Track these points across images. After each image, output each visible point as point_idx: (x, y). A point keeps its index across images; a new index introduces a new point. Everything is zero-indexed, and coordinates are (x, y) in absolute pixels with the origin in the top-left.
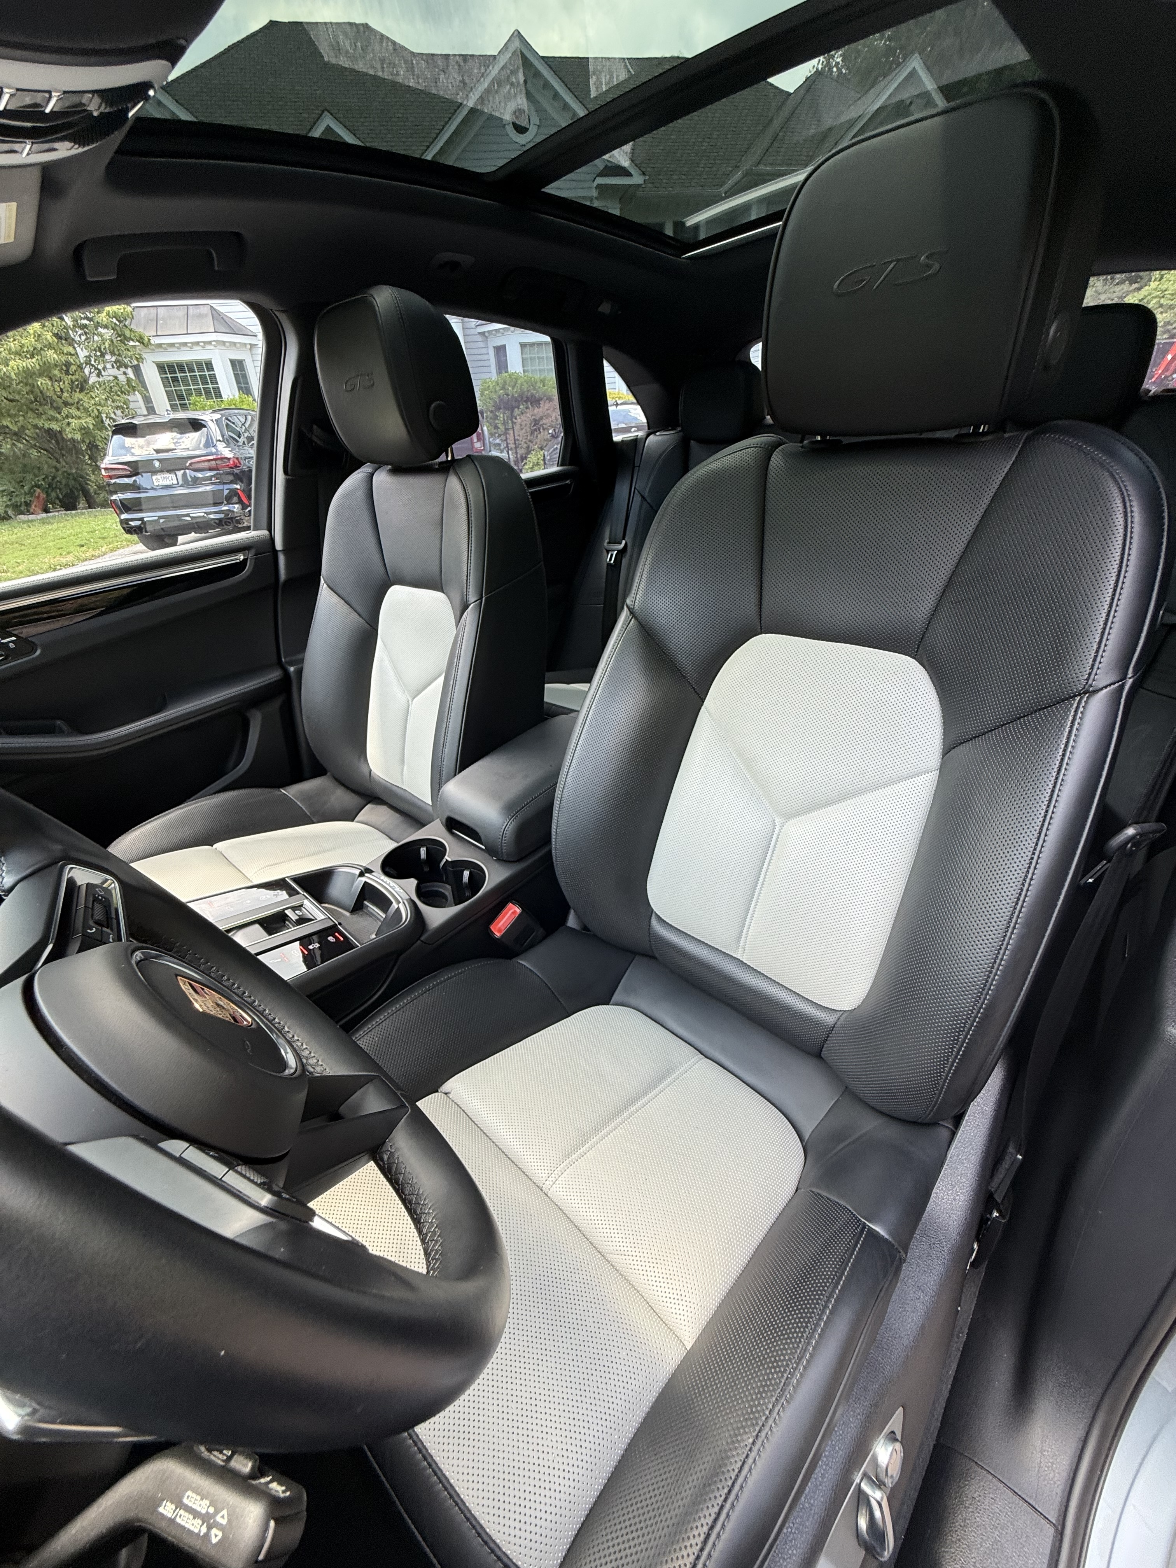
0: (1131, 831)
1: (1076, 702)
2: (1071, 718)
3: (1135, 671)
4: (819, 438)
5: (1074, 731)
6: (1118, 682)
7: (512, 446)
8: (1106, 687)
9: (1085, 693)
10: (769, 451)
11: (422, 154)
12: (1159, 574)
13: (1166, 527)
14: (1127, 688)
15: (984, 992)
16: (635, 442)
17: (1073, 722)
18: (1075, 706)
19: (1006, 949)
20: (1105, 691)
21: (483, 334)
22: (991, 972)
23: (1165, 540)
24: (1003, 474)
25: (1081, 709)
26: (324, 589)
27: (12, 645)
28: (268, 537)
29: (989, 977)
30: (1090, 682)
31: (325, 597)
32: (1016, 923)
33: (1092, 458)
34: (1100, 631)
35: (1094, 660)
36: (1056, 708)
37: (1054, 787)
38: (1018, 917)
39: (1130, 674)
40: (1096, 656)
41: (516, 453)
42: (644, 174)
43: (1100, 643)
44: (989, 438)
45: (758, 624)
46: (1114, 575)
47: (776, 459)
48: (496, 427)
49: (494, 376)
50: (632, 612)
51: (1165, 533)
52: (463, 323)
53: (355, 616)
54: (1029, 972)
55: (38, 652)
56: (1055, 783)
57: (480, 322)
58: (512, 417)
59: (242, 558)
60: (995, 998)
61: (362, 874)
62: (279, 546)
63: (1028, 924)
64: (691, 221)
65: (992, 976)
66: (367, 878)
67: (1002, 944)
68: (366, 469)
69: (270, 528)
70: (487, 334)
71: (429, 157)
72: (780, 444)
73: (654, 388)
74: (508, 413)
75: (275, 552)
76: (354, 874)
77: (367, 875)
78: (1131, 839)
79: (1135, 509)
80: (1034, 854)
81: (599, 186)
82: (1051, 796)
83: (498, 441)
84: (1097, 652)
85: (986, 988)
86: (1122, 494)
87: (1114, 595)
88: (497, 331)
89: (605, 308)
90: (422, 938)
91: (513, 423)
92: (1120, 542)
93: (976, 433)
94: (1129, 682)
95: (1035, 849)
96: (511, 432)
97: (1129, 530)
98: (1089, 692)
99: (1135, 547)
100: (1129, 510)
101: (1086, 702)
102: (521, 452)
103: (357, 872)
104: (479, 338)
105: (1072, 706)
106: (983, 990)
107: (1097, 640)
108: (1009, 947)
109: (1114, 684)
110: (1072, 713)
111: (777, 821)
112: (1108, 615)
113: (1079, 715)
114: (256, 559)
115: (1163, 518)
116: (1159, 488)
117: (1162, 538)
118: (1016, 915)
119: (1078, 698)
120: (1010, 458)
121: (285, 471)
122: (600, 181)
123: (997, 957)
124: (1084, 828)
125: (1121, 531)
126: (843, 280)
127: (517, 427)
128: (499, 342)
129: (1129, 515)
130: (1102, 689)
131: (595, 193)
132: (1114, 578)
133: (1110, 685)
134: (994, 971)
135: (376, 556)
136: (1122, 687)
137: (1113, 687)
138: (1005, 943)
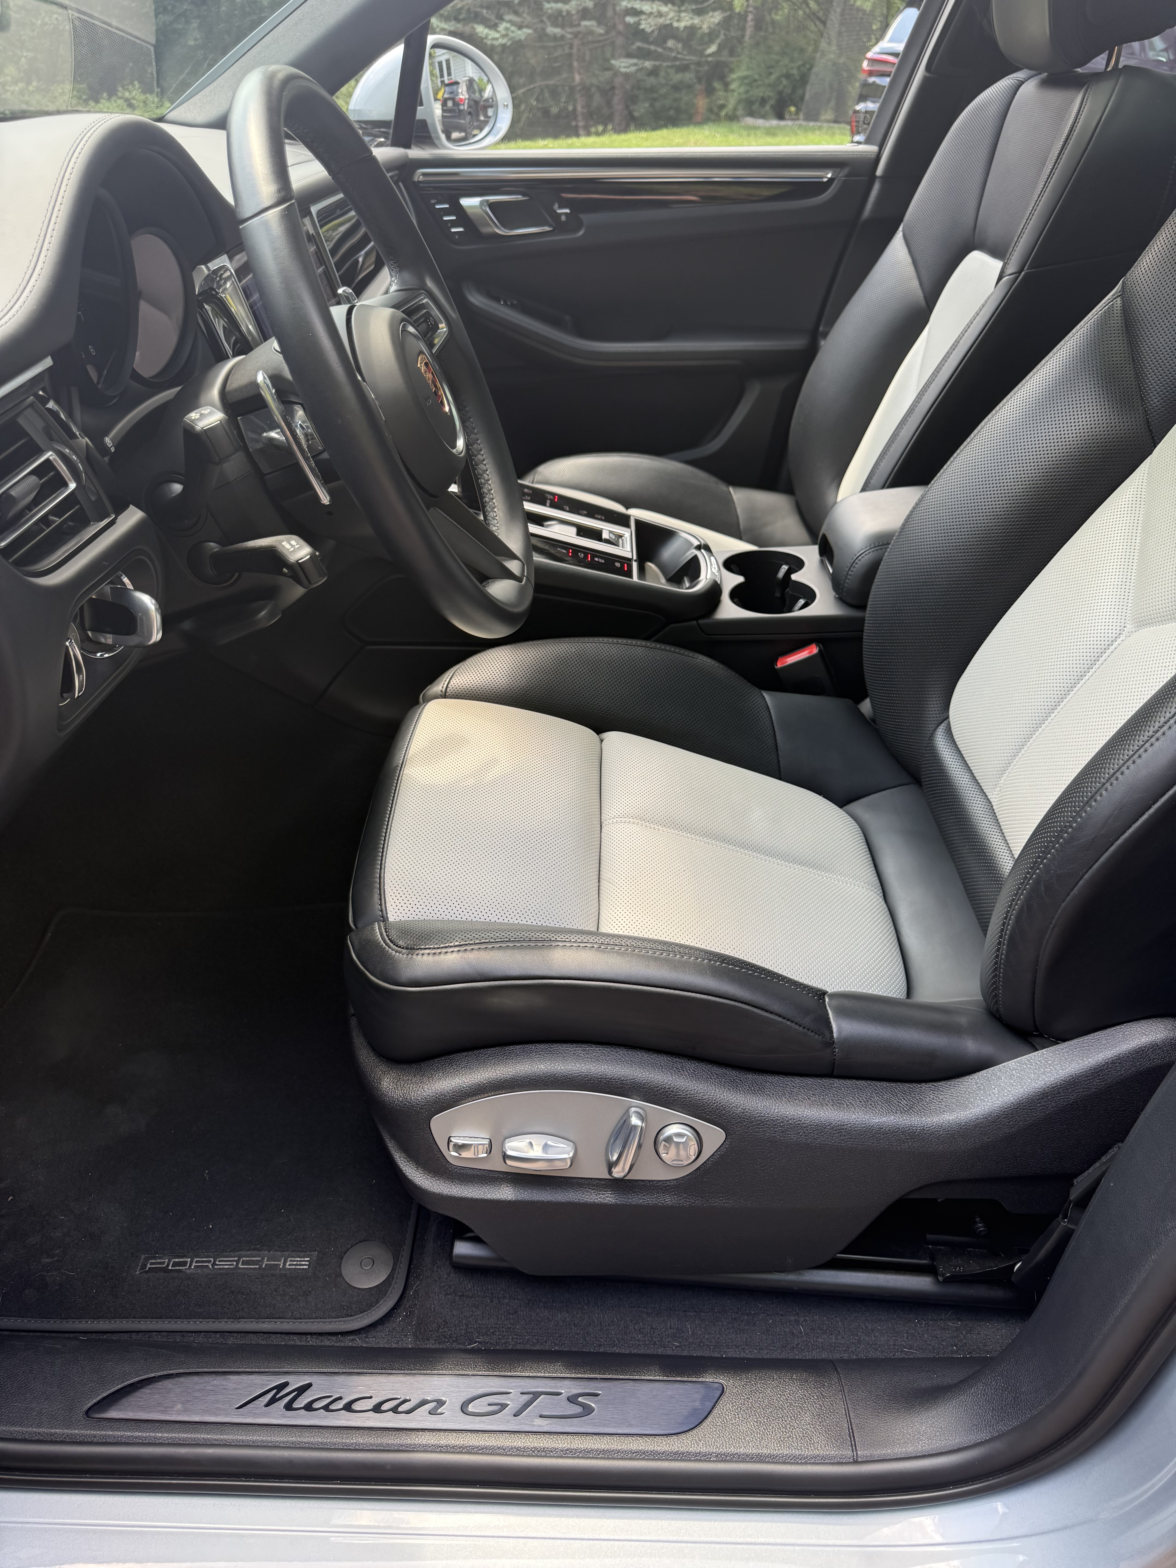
26: (899, 236)
27: (563, 218)
28: (874, 156)
31: (897, 249)
53: (915, 283)
55: (581, 233)
59: (829, 176)
61: (699, 548)
62: (879, 172)
66: (702, 555)
68: (1020, 75)
69: (881, 146)
75: (873, 177)
76: (691, 544)
77: (703, 551)
90: (700, 622)
103: (696, 543)
114: (845, 181)
121: (928, 68)
135: (973, 203)
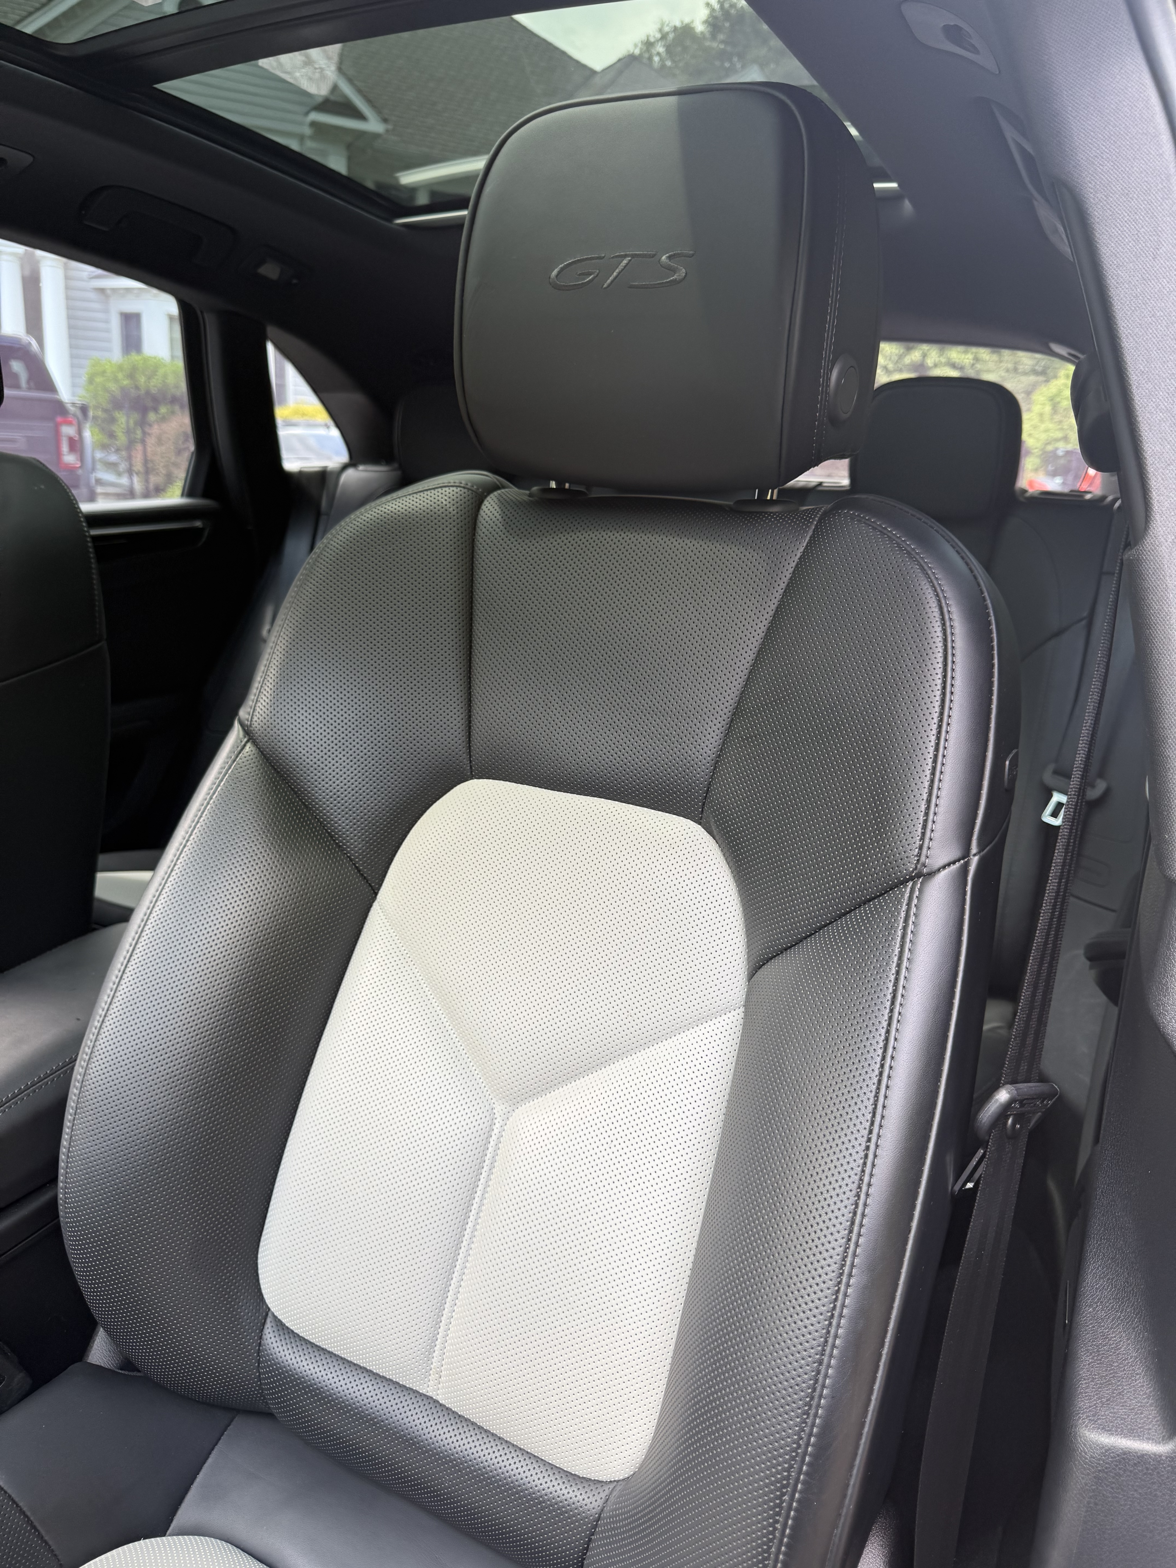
0: (1003, 1096)
1: (908, 890)
2: (903, 914)
3: (981, 846)
4: (553, 485)
5: (909, 936)
6: (959, 860)
7: (138, 466)
8: (944, 867)
9: (919, 875)
10: (478, 496)
11: (19, 22)
12: (994, 707)
13: (995, 643)
14: (972, 868)
15: (814, 1403)
16: (323, 477)
17: (906, 920)
18: (907, 895)
19: (841, 1316)
20: (943, 873)
21: (102, 291)
22: (820, 1363)
23: (996, 661)
24: (796, 559)
25: (915, 901)
29: (818, 1372)
30: (923, 859)
32: (852, 1266)
33: (899, 545)
34: (927, 784)
35: (924, 827)
36: (884, 899)
37: (889, 1025)
38: (855, 1255)
39: (974, 849)
40: (926, 821)
41: (147, 481)
42: (385, 120)
43: (929, 801)
44: (775, 509)
45: (466, 762)
46: (937, 705)
47: (490, 508)
48: (112, 435)
49: (116, 354)
50: (248, 732)
51: (995, 652)
52: (66, 268)
54: (880, 1355)
56: (890, 1018)
57: (99, 272)
58: (143, 423)
60: (831, 1410)
63: (871, 1268)
64: (409, 178)
65: (823, 1369)
67: (834, 1308)
70: (109, 292)
71: (29, 28)
72: (495, 488)
73: (356, 399)
74: (136, 416)
78: (1006, 1108)
79: (955, 616)
80: (869, 1140)
81: (313, 124)
82: (887, 1040)
83: (113, 458)
84: (927, 814)
85: (817, 1394)
86: (937, 595)
87: (939, 732)
88: (128, 290)
89: (270, 271)
91: (144, 433)
92: (940, 660)
93: (762, 501)
94: (975, 861)
95: (871, 1132)
96: (139, 447)
97: (949, 645)
98: (924, 875)
99: (959, 668)
100: (947, 617)
101: (920, 890)
102: (154, 480)
104: (92, 295)
105: (903, 896)
106: (812, 1398)
107: (925, 796)
108: (845, 1311)
109: (954, 863)
110: (904, 907)
111: (499, 1109)
112: (935, 761)
113: (913, 910)
115: (991, 632)
116: (982, 593)
117: (993, 659)
118: (851, 1251)
119: (910, 884)
120: (803, 537)
122: (315, 116)
123: (828, 1332)
124: (938, 1092)
125: (940, 645)
126: (562, 269)
127: (151, 441)
128: (131, 306)
129: (948, 624)
130: (939, 870)
131: (307, 131)
132: (937, 709)
133: (949, 865)
134: (826, 1359)
136: (965, 869)
137: (953, 867)
138: (839, 1304)
